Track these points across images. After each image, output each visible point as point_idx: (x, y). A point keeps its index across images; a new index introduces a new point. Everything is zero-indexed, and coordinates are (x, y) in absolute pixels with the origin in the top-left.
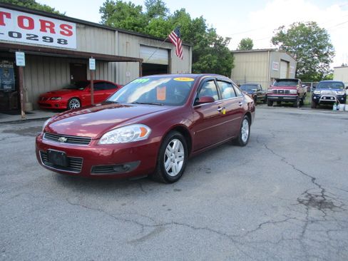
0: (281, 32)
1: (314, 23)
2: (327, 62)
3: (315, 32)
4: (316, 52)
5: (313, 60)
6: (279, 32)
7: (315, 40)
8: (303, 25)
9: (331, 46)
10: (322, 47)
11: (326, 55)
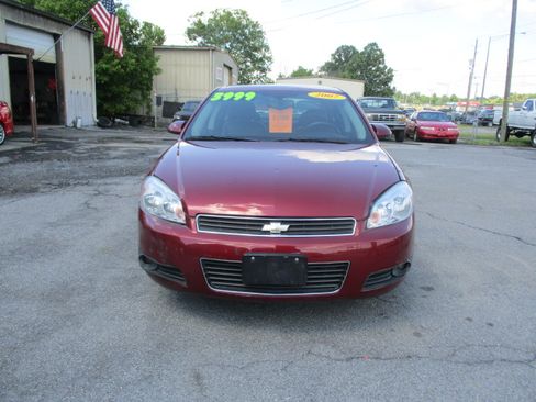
0: (200, 22)
1: (244, 13)
2: (263, 70)
3: (247, 26)
4: (248, 55)
5: (247, 66)
6: (196, 20)
7: (246, 38)
8: (229, 14)
9: (267, 48)
10: (256, 49)
11: (261, 60)
